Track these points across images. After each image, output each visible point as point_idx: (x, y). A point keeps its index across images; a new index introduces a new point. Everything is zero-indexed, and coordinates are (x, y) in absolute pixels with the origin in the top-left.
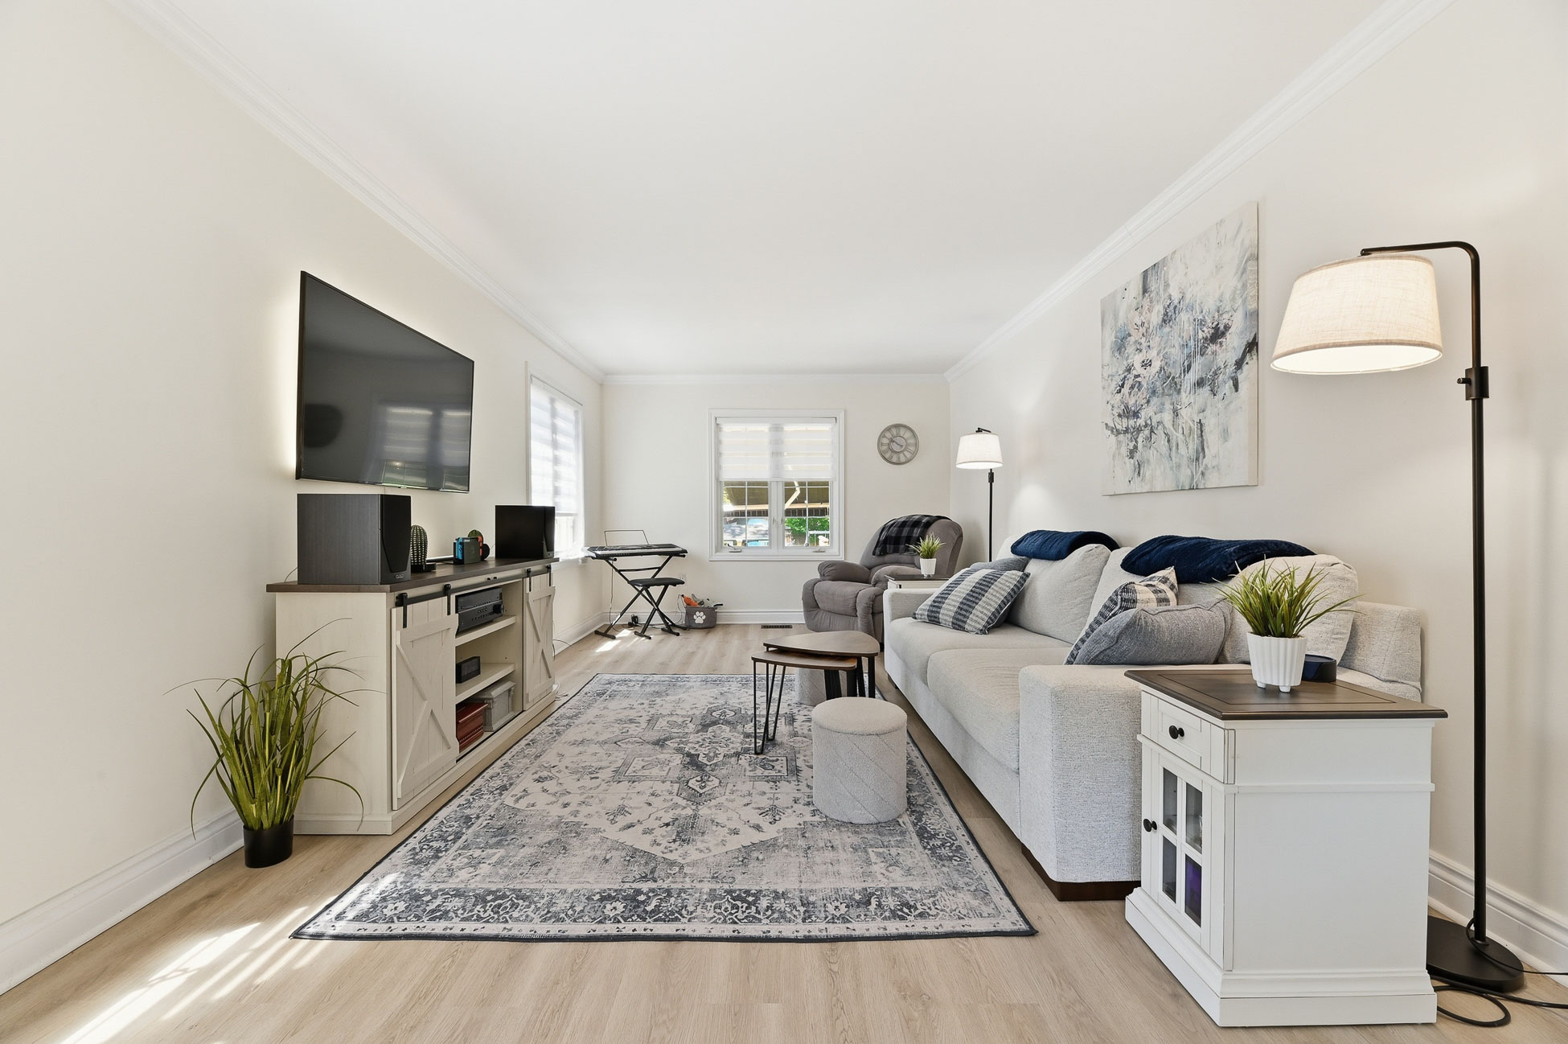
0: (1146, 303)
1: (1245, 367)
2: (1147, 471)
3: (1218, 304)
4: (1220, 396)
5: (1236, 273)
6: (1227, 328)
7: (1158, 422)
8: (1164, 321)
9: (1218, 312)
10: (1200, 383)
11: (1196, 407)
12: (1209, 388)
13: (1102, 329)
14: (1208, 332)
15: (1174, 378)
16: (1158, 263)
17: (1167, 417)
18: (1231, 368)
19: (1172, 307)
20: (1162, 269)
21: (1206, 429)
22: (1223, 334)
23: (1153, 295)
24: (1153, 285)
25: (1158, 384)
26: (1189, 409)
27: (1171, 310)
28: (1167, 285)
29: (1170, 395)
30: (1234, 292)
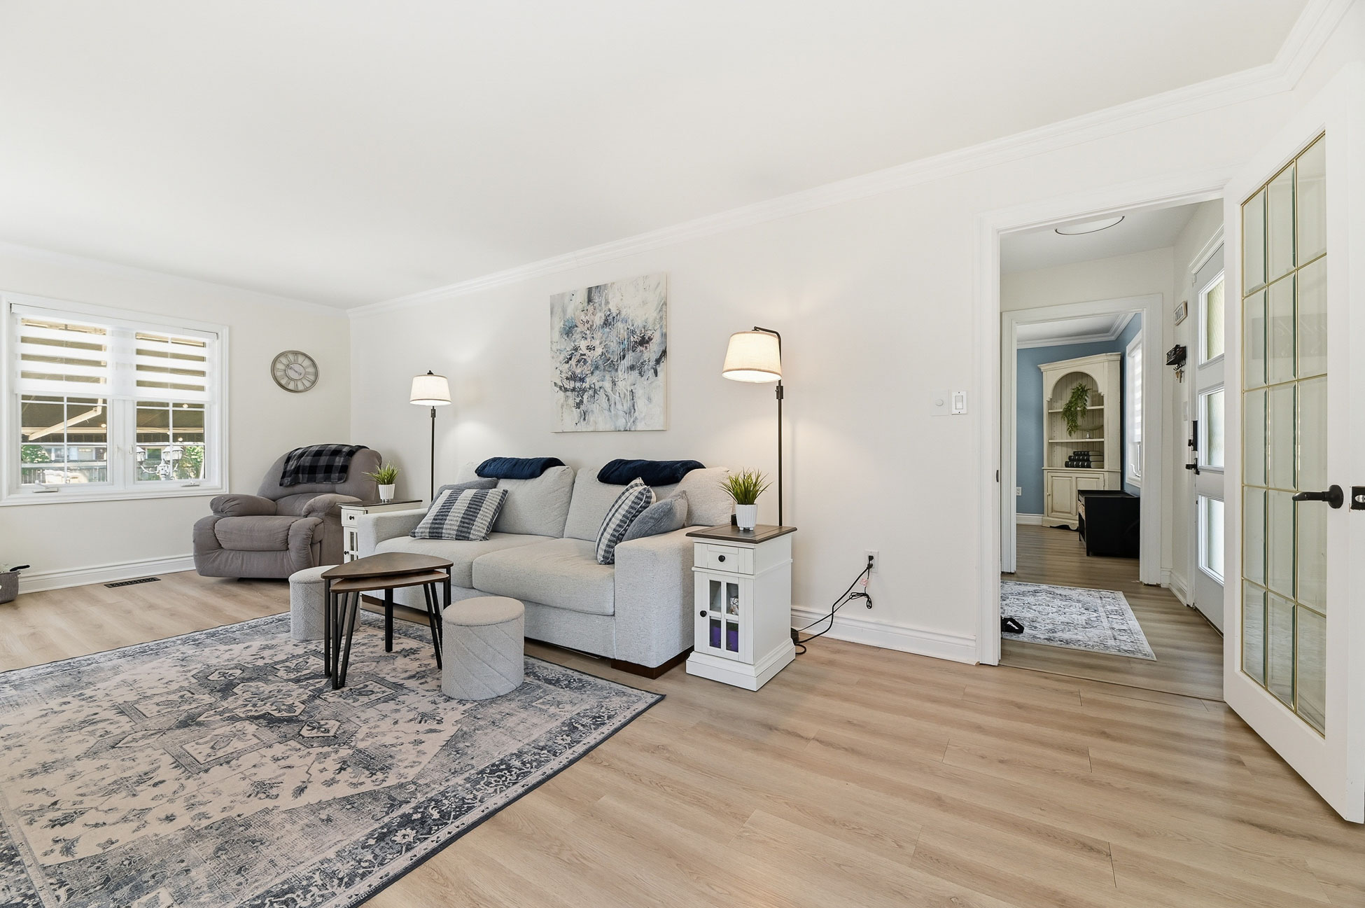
0: (591, 308)
1: (662, 364)
2: (591, 418)
3: (644, 324)
4: (645, 377)
5: (656, 309)
6: (650, 339)
7: (600, 388)
8: (604, 323)
9: (644, 328)
10: (632, 368)
11: (629, 382)
12: (638, 371)
13: (551, 317)
14: (637, 338)
15: (612, 361)
16: (600, 286)
17: (607, 385)
18: (652, 363)
19: (611, 317)
20: (604, 291)
21: (636, 395)
22: (648, 342)
23: (596, 305)
24: (596, 299)
25: (600, 362)
26: (624, 382)
27: (610, 319)
28: (607, 303)
29: (610, 371)
30: (655, 320)
